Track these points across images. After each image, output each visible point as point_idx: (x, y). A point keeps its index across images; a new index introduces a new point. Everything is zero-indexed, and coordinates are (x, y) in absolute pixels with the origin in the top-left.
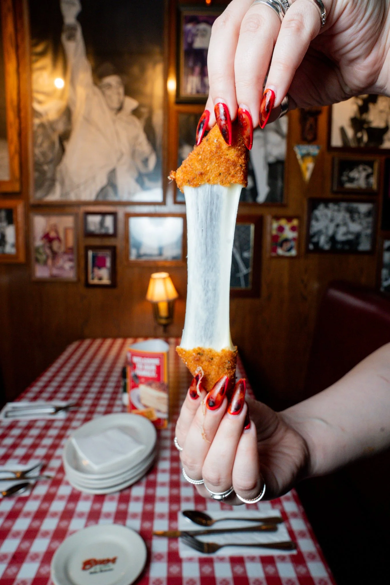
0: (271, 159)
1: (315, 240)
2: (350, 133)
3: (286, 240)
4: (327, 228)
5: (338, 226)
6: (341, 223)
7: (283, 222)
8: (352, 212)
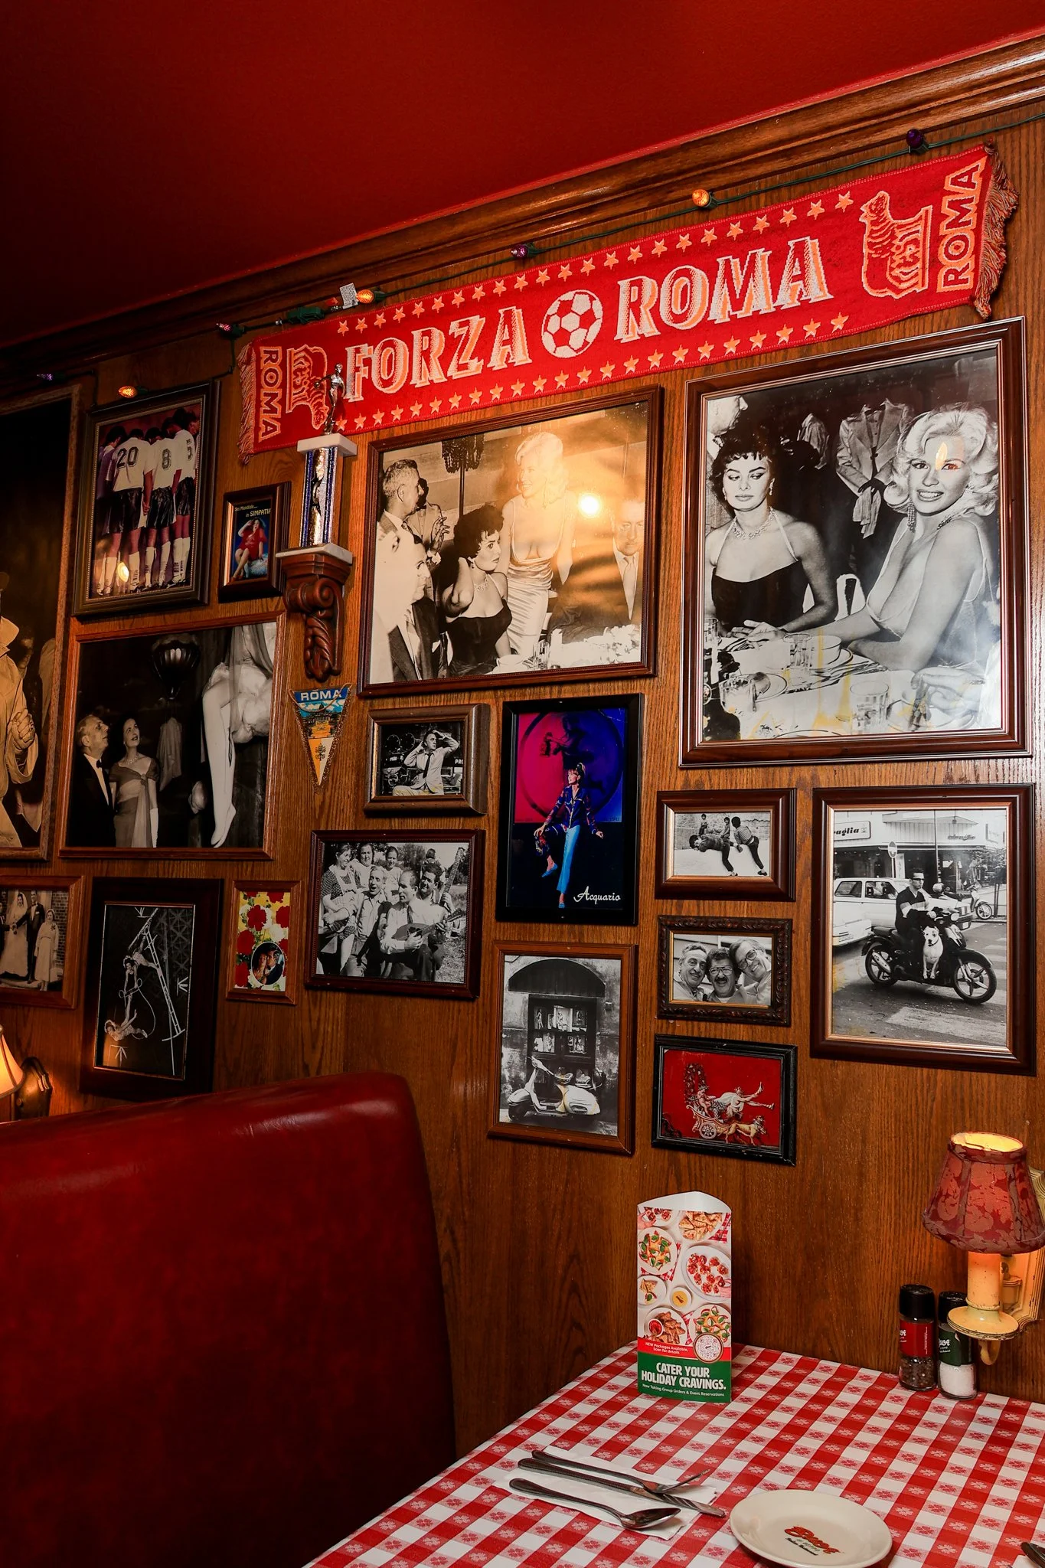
0: (243, 735)
1: (329, 949)
2: (413, 642)
3: (268, 948)
4: (358, 914)
5: (385, 908)
6: (394, 900)
7: (262, 899)
8: (418, 866)
